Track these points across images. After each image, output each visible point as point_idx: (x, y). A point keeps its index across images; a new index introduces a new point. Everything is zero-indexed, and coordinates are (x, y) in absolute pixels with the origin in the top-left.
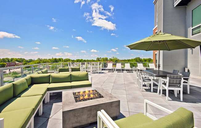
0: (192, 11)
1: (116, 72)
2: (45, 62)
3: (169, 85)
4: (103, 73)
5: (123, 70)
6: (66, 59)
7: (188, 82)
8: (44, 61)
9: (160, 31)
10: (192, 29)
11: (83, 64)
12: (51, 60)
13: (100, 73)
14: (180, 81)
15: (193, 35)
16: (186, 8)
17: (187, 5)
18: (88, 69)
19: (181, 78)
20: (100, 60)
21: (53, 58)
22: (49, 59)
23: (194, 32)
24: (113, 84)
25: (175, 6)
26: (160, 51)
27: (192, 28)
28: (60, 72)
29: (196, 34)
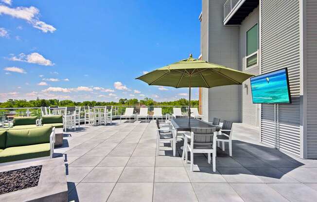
0: (247, 32)
1: (137, 123)
2: (22, 107)
3: (194, 145)
4: (113, 124)
5: (151, 119)
6: (65, 101)
7: (230, 138)
8: (21, 104)
9: (190, 55)
10: (247, 59)
11: (71, 110)
12: (34, 103)
13: (108, 124)
14: (212, 137)
15: (248, 67)
16: (239, 28)
17: (240, 24)
18: (85, 119)
19: (213, 133)
20: (125, 102)
21: (38, 100)
22: (31, 101)
23: (249, 62)
24: (115, 145)
25: (225, 23)
26: (191, 88)
27: (246, 57)
28: (44, 125)
29: (251, 65)
